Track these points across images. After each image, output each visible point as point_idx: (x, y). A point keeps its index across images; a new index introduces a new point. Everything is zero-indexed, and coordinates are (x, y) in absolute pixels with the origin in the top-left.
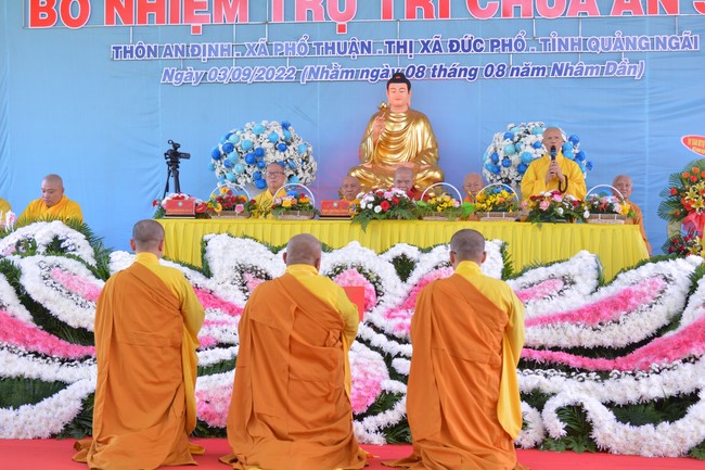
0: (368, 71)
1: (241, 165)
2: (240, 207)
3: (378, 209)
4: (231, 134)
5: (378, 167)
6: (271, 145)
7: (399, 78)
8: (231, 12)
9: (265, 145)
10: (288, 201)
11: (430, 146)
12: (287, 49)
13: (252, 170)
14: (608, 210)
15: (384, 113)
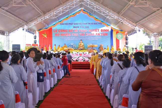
4: (70, 44)
5: (80, 46)
7: (81, 40)
9: (73, 45)
14: (94, 49)
15: (80, 43)
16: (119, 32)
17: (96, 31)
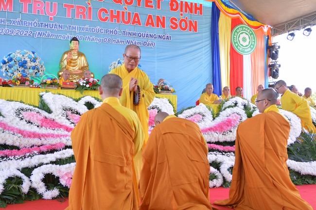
0: (61, 36)
1: (16, 66)
2: (27, 83)
3: (88, 86)
4: (10, 54)
6: (29, 60)
7: (75, 39)
8: (5, 7)
9: (26, 59)
10: (49, 81)
11: (86, 65)
12: (29, 24)
13: (21, 69)
14: (168, 90)
16: (242, 23)
17: (147, 6)
